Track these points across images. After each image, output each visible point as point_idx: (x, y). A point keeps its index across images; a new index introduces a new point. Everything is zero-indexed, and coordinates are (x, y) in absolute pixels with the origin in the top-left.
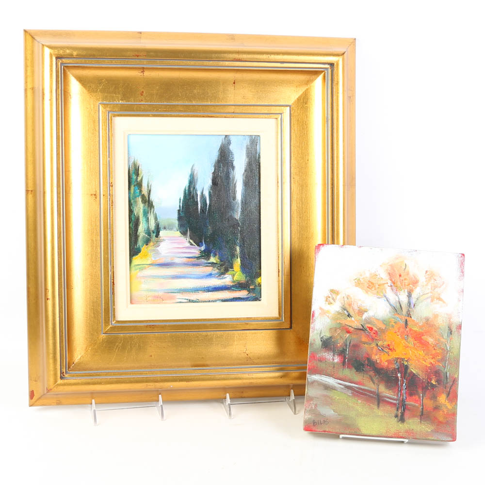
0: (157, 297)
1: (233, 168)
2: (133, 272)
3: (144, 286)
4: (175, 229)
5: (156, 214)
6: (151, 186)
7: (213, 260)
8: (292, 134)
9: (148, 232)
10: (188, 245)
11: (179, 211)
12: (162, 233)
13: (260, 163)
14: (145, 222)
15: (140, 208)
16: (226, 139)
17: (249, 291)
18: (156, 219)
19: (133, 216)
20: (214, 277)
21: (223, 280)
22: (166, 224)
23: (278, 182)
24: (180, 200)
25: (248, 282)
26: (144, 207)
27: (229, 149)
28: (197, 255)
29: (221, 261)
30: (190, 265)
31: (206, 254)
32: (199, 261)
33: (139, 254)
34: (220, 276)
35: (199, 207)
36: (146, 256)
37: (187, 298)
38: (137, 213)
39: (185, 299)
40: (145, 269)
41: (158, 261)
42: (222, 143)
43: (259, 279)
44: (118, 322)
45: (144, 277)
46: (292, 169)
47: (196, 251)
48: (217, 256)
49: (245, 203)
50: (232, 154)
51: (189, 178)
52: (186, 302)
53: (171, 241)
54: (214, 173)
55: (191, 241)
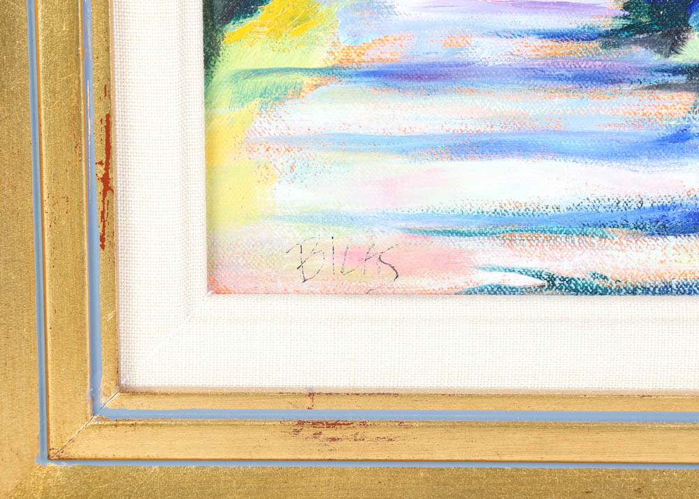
2: (224, 110)
28: (606, 23)
30: (560, 78)
31: (659, 18)
32: (614, 53)
37: (535, 265)
40: (298, 92)
41: (373, 54)
44: (132, 392)
45: (290, 143)
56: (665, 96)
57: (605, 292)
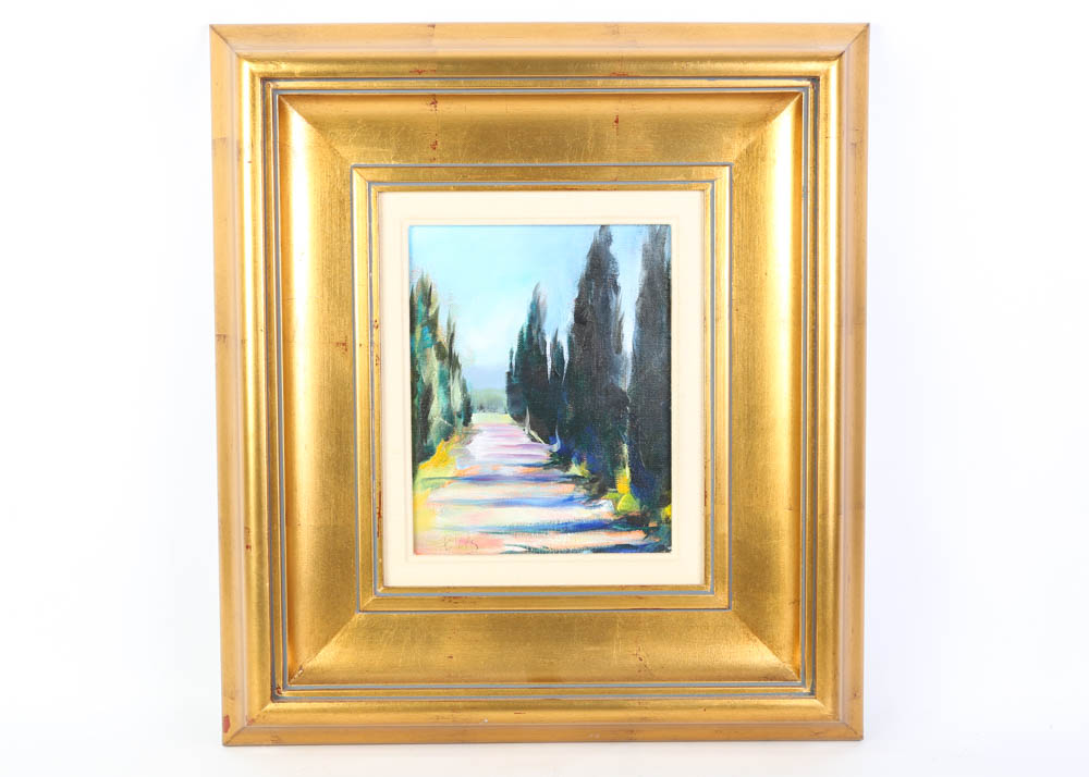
0: (466, 542)
1: (617, 289)
2: (420, 492)
3: (441, 520)
4: (502, 410)
5: (464, 380)
6: (454, 326)
7: (575, 470)
8: (735, 221)
9: (449, 416)
10: (527, 440)
11: (509, 374)
12: (476, 418)
13: (669, 280)
14: (443, 395)
15: (433, 368)
16: (603, 232)
17: (648, 532)
18: (464, 389)
19: (419, 384)
20: (579, 504)
21: (596, 511)
22: (485, 401)
23: (705, 319)
24: (512, 352)
25: (644, 514)
26: (441, 366)
27: (608, 254)
28: (545, 461)
29: (592, 472)
30: (531, 480)
31: (562, 459)
32: (548, 471)
33: (432, 458)
34: (589, 501)
35: (549, 367)
36: (445, 460)
37: (524, 544)
38: (428, 379)
39: (521, 546)
41: (469, 472)
42: (595, 241)
43: (667, 509)
44: (388, 588)
46: (734, 293)
47: (542, 453)
48: (585, 463)
49: (639, 358)
50: (614, 261)
51: (530, 311)
52: (521, 553)
53: (493, 434)
54: (578, 300)
55: (533, 433)
56: (565, 485)
57: (548, 552)
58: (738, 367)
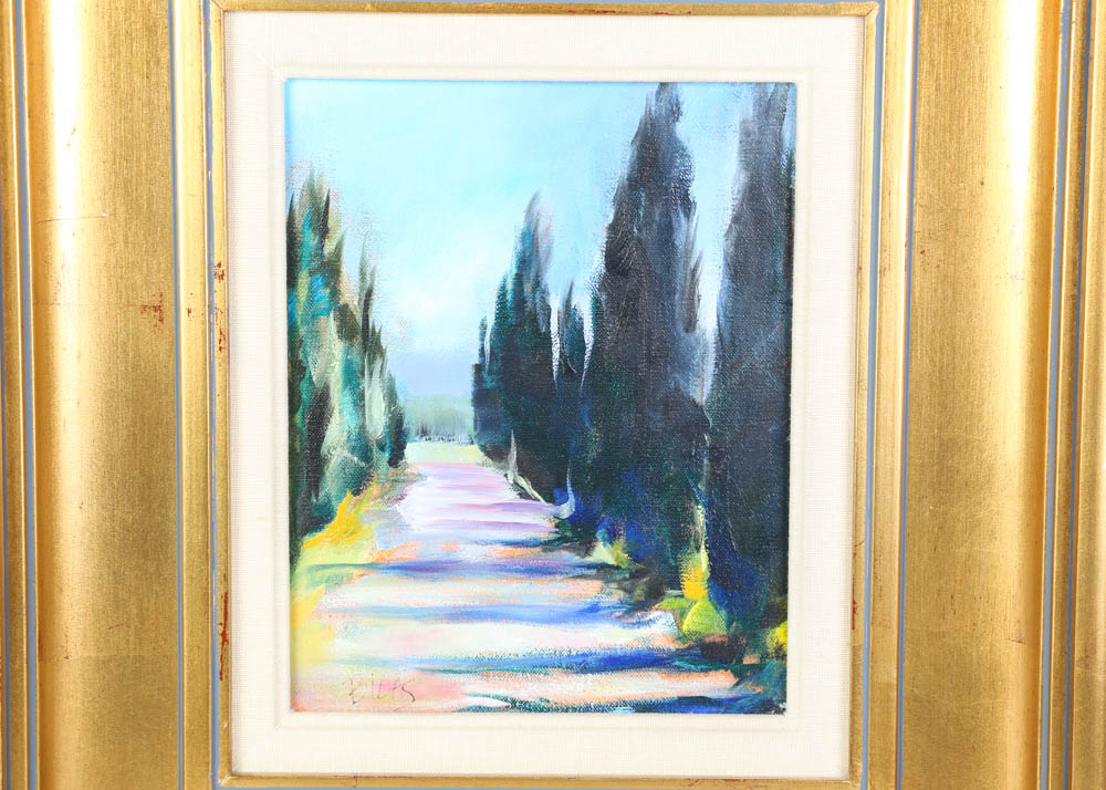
0: (394, 687)
1: (688, 206)
2: (304, 592)
3: (344, 646)
4: (464, 437)
5: (391, 379)
6: (372, 274)
7: (603, 553)
8: (922, 76)
9: (363, 447)
10: (512, 496)
11: (478, 368)
12: (414, 451)
13: (791, 191)
14: (350, 407)
15: (330, 357)
16: (664, 95)
17: (741, 674)
18: (391, 396)
19: (304, 385)
20: (608, 618)
21: (643, 632)
22: (430, 421)
23: (860, 268)
24: (483, 327)
25: (734, 639)
26: (347, 352)
27: (673, 139)
28: (544, 536)
29: (635, 557)
30: (517, 571)
31: (578, 533)
32: (550, 555)
33: (328, 529)
34: (629, 612)
35: (556, 355)
36: (352, 532)
37: (502, 692)
38: (322, 376)
39: (497, 697)
40: (350, 580)
42: (648, 113)
43: (778, 631)
44: (239, 776)
45: (344, 612)
46: (917, 219)
47: (540, 519)
48: (621, 541)
49: (730, 344)
50: (685, 155)
51: (519, 247)
52: (498, 710)
53: (447, 482)
54: (613, 228)
55: (523, 482)
56: (583, 583)
57: (548, 710)
58: (922, 362)
